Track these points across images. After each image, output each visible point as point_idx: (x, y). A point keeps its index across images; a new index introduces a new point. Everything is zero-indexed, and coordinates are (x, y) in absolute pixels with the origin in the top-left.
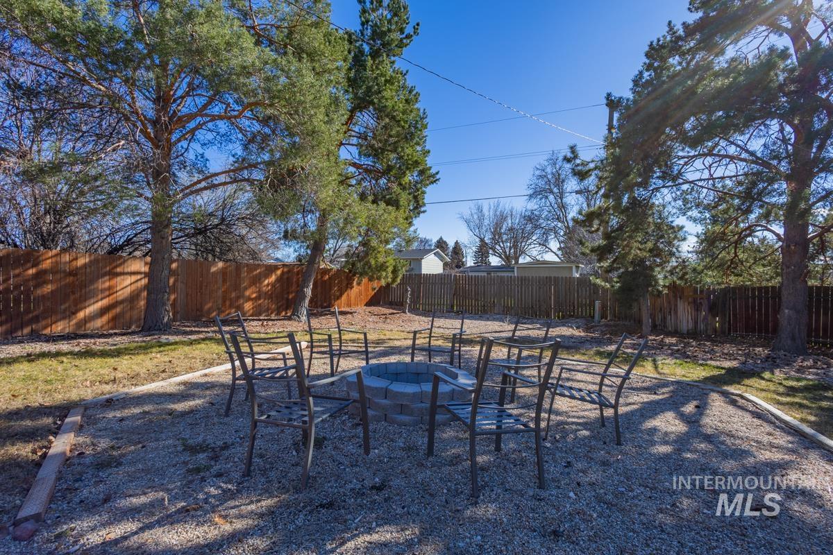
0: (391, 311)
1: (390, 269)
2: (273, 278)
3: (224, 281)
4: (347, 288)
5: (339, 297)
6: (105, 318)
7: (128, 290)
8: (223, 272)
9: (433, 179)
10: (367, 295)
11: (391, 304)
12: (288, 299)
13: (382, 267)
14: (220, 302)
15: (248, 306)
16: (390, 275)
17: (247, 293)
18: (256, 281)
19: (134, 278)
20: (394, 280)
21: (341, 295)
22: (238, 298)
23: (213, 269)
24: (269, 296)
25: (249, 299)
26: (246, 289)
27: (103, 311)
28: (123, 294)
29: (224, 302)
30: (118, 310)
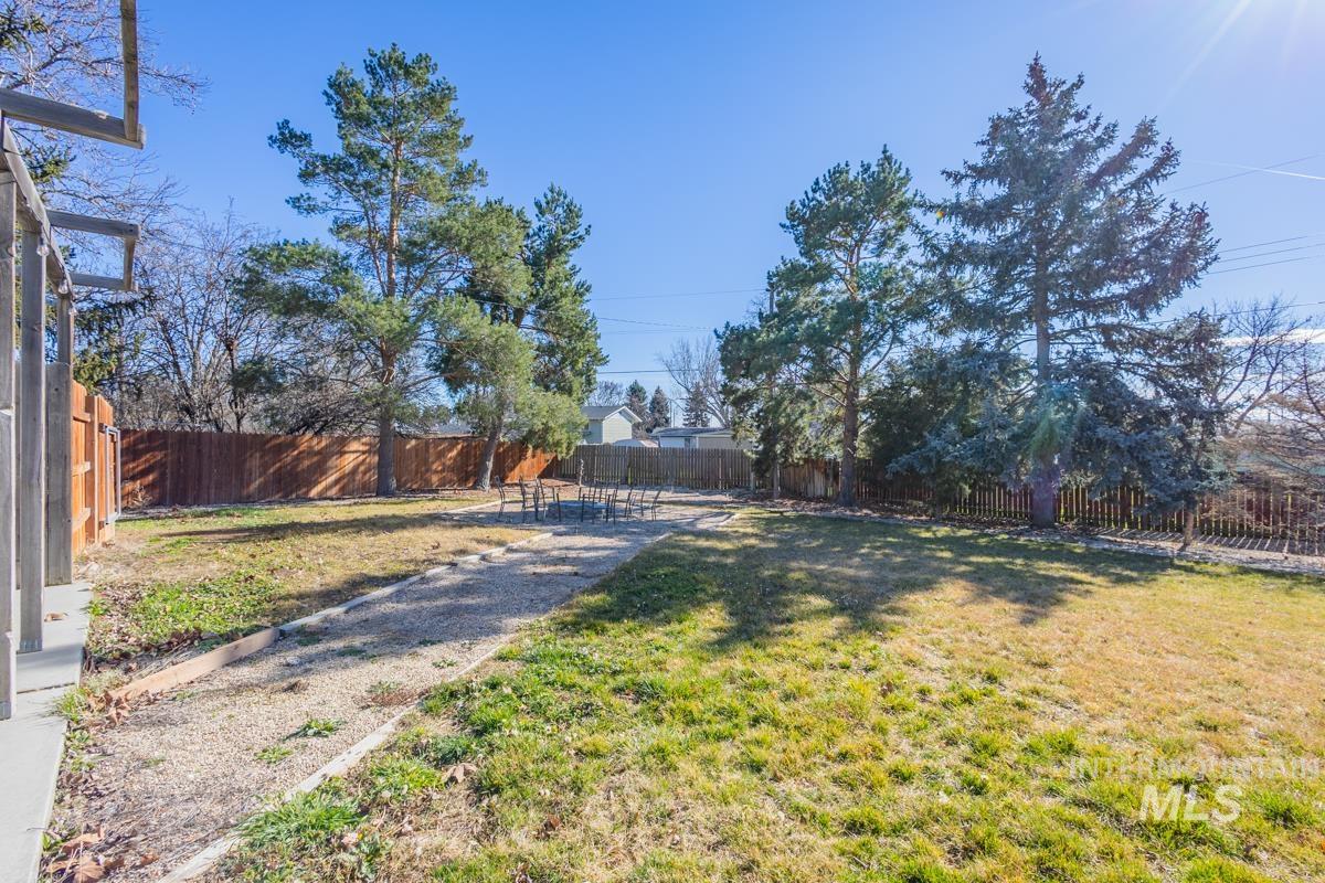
0: (564, 483)
1: (565, 445)
2: (454, 453)
3: (417, 456)
4: (520, 459)
5: (512, 469)
6: (338, 487)
7: (352, 465)
8: (415, 448)
9: (604, 361)
10: (539, 468)
11: (563, 477)
12: (466, 472)
13: (558, 444)
14: (413, 474)
15: (435, 479)
16: (565, 451)
17: (434, 467)
18: (441, 455)
19: (355, 455)
20: (567, 454)
21: (514, 467)
22: (427, 471)
23: (408, 447)
24: (450, 468)
25: (436, 472)
26: (433, 463)
27: (337, 482)
28: (348, 469)
29: (416, 474)
30: (345, 480)
